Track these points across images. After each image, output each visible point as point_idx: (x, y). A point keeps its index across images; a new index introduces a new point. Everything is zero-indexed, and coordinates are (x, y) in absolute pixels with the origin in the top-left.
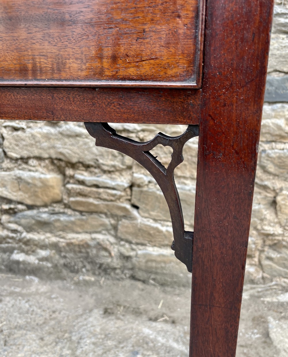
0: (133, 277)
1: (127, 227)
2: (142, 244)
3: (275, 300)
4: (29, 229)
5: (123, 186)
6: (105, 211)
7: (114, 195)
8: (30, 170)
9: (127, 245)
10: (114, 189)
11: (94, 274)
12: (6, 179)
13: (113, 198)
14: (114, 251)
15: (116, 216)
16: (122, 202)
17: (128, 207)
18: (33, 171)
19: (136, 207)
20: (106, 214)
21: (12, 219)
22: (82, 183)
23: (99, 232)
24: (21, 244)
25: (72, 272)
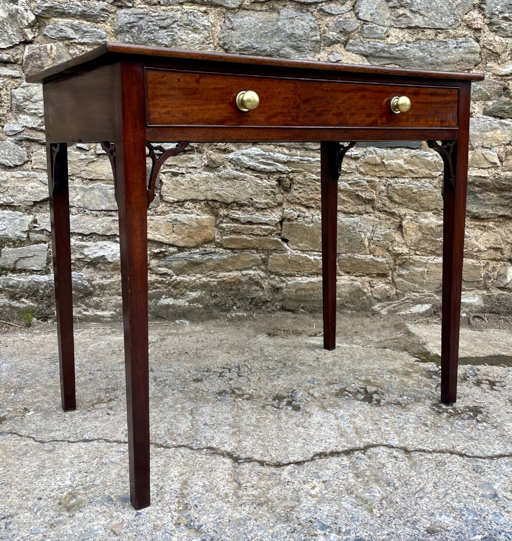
0: (283, 309)
1: (277, 260)
2: (291, 276)
3: (408, 312)
4: (180, 271)
5: (276, 221)
6: (257, 246)
7: (266, 230)
8: (185, 213)
9: (277, 278)
10: (266, 224)
11: (246, 310)
12: (160, 222)
13: (266, 233)
14: (265, 284)
15: (267, 250)
16: (274, 236)
17: (280, 240)
18: (189, 213)
19: (286, 241)
20: (257, 249)
21: (162, 263)
22: (236, 220)
23: (250, 269)
24: (170, 287)
25: (222, 311)
